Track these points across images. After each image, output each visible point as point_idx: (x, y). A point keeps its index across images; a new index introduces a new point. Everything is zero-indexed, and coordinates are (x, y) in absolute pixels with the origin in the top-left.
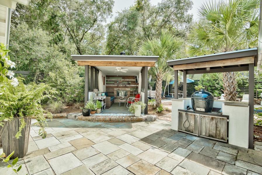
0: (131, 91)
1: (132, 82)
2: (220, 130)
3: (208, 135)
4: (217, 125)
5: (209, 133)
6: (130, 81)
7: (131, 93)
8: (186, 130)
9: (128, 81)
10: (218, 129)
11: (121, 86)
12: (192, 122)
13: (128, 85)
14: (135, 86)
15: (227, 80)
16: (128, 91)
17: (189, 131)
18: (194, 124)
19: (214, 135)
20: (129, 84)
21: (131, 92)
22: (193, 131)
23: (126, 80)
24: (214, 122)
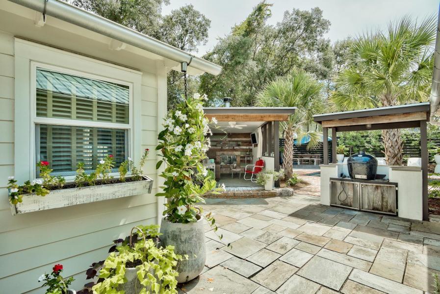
0: (242, 155)
1: (243, 142)
2: (387, 201)
3: (372, 208)
4: (383, 195)
5: (373, 206)
6: (240, 141)
7: (242, 159)
8: (342, 204)
9: (236, 141)
10: (385, 200)
11: (227, 148)
12: (351, 194)
13: (237, 148)
14: (248, 148)
15: (389, 138)
16: (239, 155)
17: (347, 205)
18: (352, 195)
19: (380, 208)
20: (239, 145)
21: (241, 157)
22: (352, 204)
23: (233, 139)
24: (379, 191)
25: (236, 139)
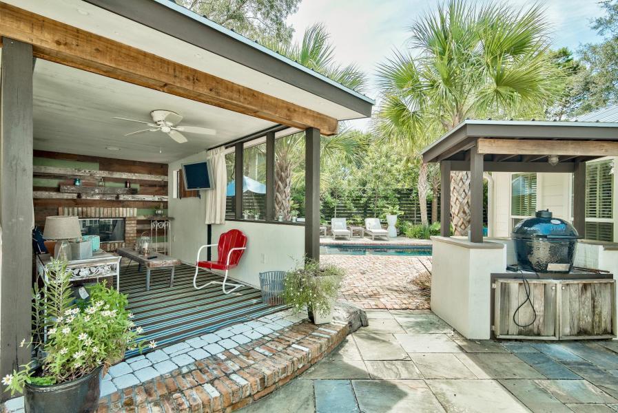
0: (142, 218)
1: (143, 183)
2: (601, 312)
3: (576, 332)
4: (594, 302)
5: (578, 326)
6: (135, 181)
7: (140, 227)
9: (126, 182)
10: (597, 311)
11: (97, 197)
12: (539, 306)
13: (129, 198)
14: (156, 198)
16: (131, 218)
17: (530, 333)
19: (589, 328)
20: (134, 192)
21: (139, 222)
22: (542, 329)
23: (117, 175)
24: (589, 294)
25: (125, 176)
